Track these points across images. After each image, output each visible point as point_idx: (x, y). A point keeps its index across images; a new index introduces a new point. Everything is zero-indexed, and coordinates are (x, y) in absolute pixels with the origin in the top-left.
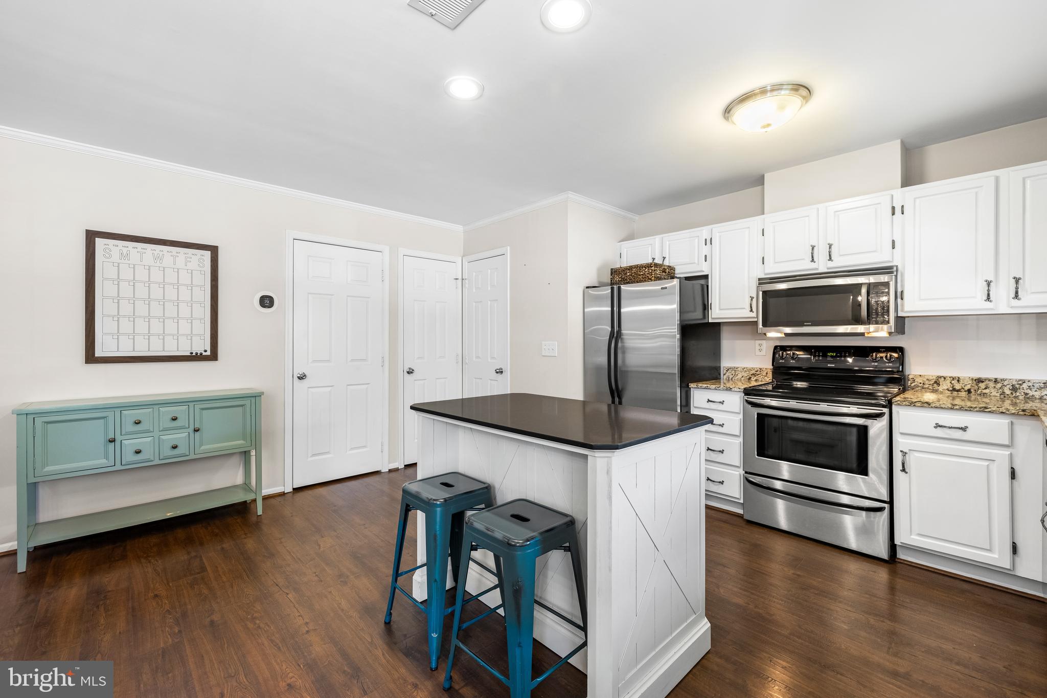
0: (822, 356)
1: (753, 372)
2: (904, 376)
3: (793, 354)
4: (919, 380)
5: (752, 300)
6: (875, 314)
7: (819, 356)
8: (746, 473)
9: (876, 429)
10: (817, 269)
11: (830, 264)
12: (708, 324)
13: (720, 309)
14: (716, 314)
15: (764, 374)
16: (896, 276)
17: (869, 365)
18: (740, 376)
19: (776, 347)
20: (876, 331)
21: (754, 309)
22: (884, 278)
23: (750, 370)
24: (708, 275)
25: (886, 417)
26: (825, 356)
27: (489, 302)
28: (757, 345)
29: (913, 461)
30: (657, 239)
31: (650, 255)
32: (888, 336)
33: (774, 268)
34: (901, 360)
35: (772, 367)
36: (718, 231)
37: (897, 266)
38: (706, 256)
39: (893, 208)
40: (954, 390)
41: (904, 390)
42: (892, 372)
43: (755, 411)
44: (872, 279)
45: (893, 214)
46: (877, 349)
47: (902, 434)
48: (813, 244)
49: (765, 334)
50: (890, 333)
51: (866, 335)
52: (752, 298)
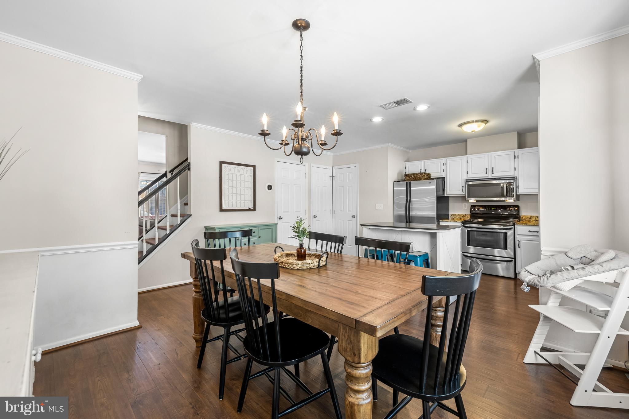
0: (490, 209)
1: (462, 216)
2: (519, 216)
3: (479, 208)
4: (524, 217)
5: (463, 188)
6: (510, 193)
7: (488, 209)
8: (463, 252)
9: (510, 233)
10: (488, 177)
11: (493, 175)
12: (445, 197)
13: (450, 191)
14: (448, 193)
15: (467, 216)
16: (516, 181)
17: (506, 213)
18: (457, 218)
19: (472, 206)
20: (510, 200)
21: (464, 191)
22: (512, 181)
23: (461, 215)
24: (445, 177)
25: (513, 229)
26: (491, 209)
27: (347, 187)
28: (464, 205)
29: (522, 243)
30: (422, 162)
31: (419, 168)
32: (513, 201)
33: (471, 176)
34: (518, 211)
35: (470, 214)
36: (449, 160)
37: (516, 177)
38: (444, 170)
39: (515, 156)
40: (536, 221)
41: (519, 221)
42: (515, 215)
43: (466, 230)
44: (508, 181)
45: (515, 158)
46: (510, 206)
47: (518, 235)
48: (487, 167)
49: (468, 201)
50: (514, 201)
51: (506, 201)
52: (463, 187)
